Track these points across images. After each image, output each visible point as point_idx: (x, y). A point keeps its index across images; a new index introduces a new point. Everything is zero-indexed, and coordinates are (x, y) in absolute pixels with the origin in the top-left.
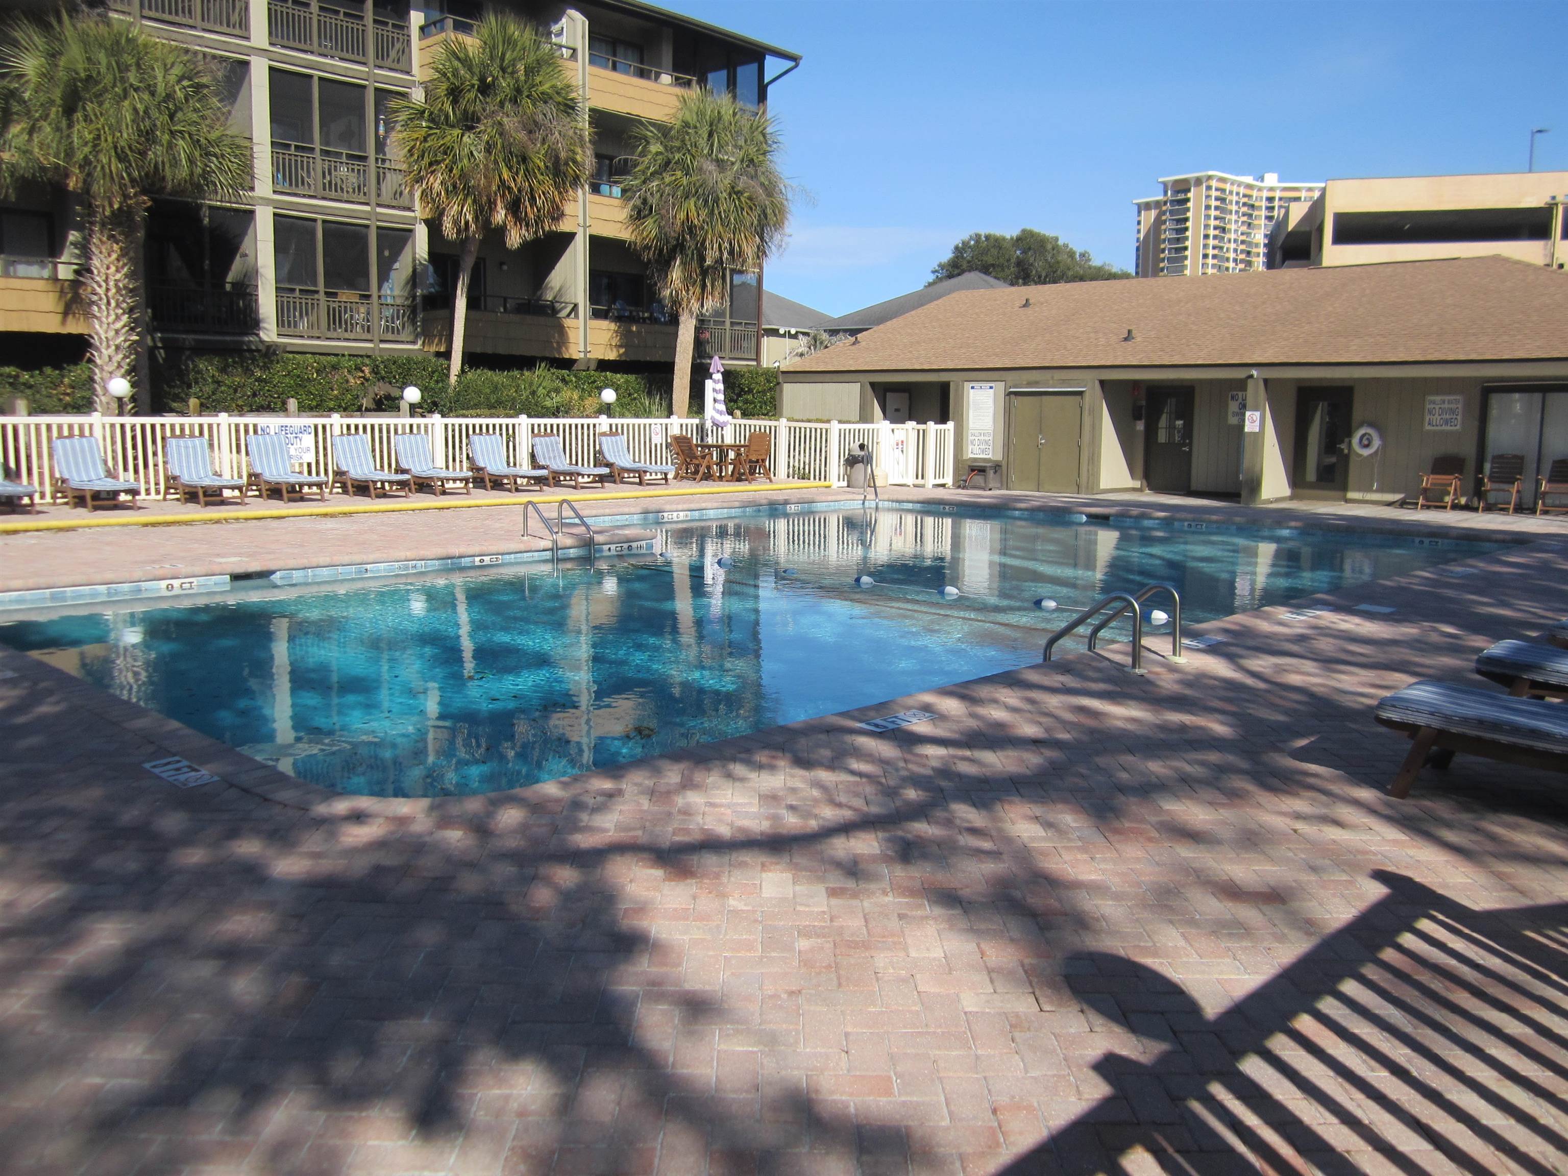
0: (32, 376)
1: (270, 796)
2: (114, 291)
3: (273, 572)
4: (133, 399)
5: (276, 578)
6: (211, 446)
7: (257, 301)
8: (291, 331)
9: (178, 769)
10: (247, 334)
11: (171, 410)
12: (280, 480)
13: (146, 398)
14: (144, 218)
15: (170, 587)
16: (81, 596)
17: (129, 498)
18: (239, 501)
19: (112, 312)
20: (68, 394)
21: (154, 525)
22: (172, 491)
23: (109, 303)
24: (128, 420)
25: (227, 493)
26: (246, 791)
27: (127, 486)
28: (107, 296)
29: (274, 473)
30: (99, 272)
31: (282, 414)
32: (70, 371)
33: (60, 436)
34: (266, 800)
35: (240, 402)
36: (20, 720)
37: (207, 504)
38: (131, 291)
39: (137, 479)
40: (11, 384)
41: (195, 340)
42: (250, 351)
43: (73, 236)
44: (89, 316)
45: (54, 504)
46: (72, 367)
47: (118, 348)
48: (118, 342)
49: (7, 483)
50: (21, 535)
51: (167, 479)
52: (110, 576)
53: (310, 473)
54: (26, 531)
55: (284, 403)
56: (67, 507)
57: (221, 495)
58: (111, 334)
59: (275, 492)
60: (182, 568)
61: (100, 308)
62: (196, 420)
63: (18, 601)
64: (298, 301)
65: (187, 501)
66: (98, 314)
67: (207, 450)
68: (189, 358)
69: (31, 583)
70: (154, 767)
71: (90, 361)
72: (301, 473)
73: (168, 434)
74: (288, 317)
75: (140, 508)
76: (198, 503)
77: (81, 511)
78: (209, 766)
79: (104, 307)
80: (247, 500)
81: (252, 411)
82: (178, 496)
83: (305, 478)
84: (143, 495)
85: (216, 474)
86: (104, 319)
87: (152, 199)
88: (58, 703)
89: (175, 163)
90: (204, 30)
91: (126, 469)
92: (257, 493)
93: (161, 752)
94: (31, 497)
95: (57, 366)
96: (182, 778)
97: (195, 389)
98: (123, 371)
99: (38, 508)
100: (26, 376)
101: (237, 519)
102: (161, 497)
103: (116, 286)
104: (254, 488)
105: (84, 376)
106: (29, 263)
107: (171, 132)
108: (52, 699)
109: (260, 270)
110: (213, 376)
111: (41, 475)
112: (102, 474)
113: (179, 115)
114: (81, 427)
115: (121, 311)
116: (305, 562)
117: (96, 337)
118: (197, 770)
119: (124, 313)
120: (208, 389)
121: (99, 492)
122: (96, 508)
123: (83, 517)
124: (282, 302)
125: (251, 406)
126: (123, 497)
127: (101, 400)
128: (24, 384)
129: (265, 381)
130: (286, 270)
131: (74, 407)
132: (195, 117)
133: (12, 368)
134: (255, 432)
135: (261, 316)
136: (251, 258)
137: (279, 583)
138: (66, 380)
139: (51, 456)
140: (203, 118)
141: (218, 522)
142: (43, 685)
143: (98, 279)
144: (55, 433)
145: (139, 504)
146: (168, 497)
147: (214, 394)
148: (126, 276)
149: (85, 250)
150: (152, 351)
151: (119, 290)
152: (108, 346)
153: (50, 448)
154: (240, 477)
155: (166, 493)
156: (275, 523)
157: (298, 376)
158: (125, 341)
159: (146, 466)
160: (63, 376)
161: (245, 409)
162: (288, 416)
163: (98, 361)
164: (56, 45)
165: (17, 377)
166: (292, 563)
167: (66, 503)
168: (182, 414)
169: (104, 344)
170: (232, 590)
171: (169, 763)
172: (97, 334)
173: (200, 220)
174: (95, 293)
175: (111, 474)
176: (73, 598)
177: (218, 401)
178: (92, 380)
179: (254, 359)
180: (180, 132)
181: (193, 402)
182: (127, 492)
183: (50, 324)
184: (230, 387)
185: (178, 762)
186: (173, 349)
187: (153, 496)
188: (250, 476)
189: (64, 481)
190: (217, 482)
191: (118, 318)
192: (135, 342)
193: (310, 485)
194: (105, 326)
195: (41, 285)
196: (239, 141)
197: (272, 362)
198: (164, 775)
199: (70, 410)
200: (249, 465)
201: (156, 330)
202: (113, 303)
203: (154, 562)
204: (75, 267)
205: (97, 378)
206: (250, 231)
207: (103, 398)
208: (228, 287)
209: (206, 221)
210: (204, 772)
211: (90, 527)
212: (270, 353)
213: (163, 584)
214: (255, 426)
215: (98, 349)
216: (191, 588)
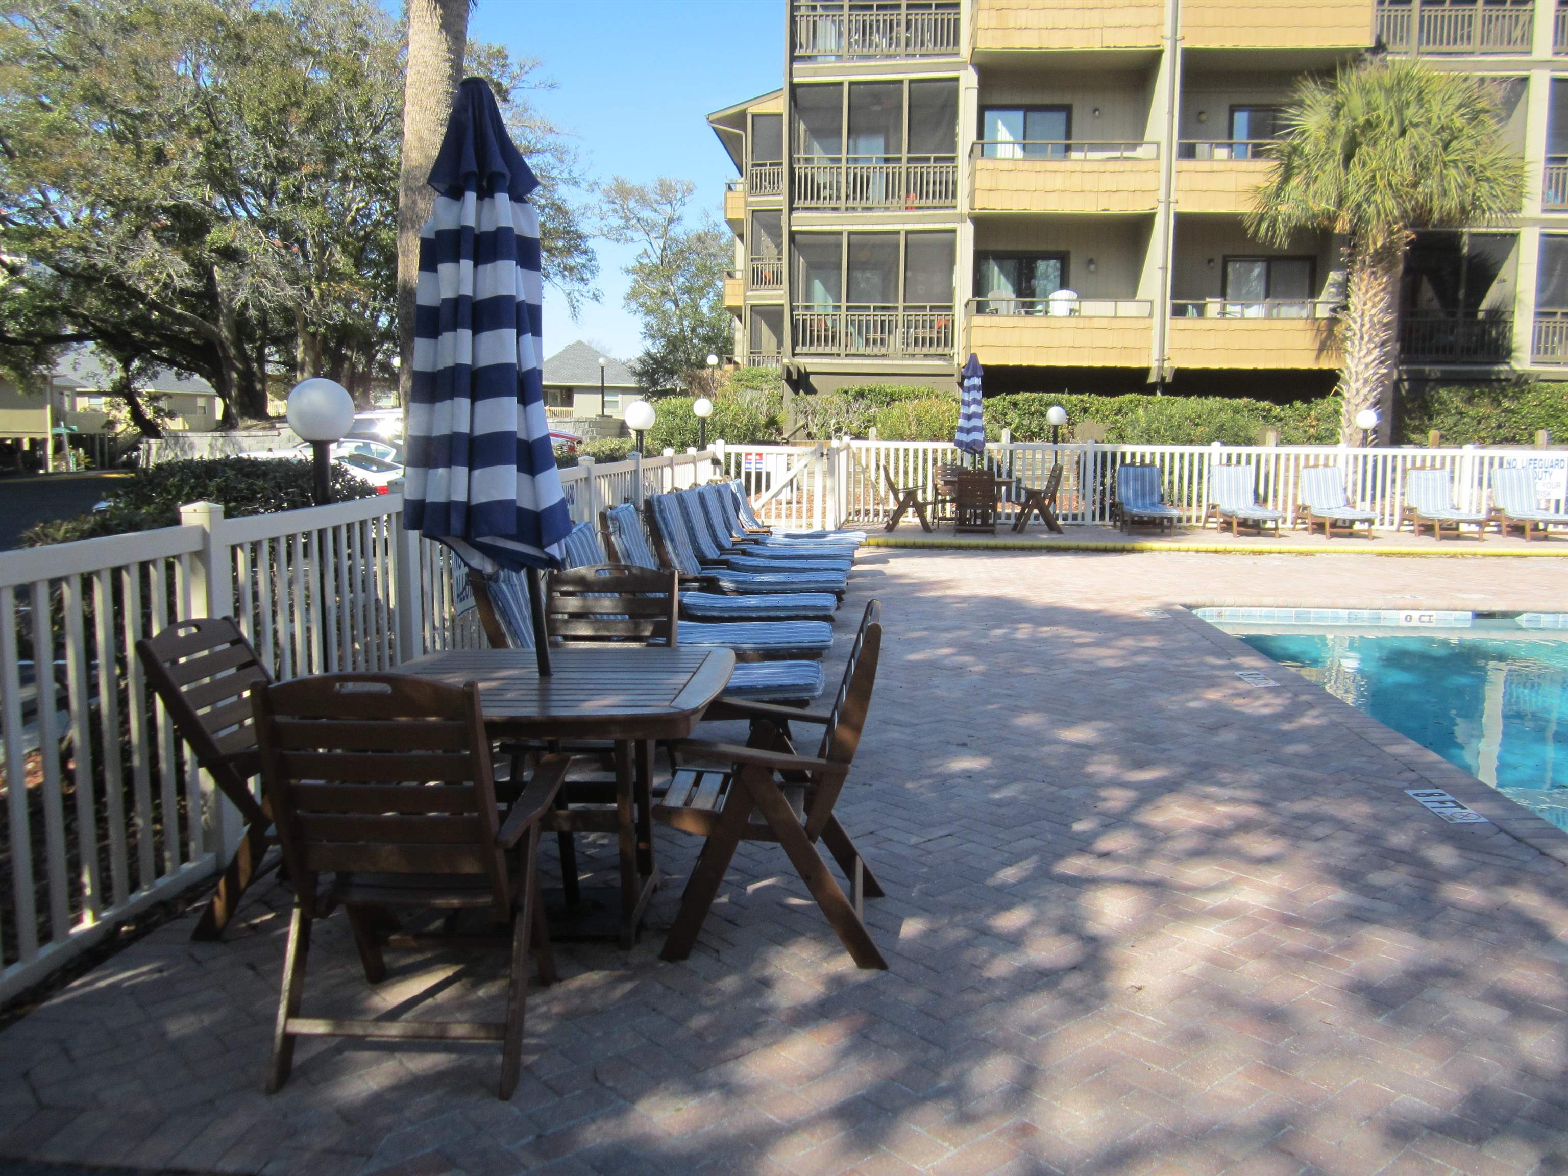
0: (1282, 410)
1: (1548, 851)
2: (1367, 326)
3: (1519, 614)
4: (1375, 431)
5: (1522, 620)
6: (1452, 479)
7: (1511, 328)
8: (1548, 357)
9: (1442, 802)
10: (1497, 363)
11: (1410, 442)
12: (1524, 517)
13: (1387, 430)
14: (1405, 253)
15: (1409, 618)
16: (1321, 618)
17: (1366, 526)
18: (1477, 536)
19: (1364, 347)
20: (1313, 426)
21: (1388, 555)
22: (1406, 522)
23: (1362, 338)
24: (1370, 451)
25: (1463, 528)
26: (1518, 839)
27: (1364, 516)
28: (1361, 330)
29: (1516, 510)
30: (1356, 309)
31: (1527, 446)
32: (1317, 405)
33: (1307, 466)
34: (1542, 854)
35: (1483, 434)
36: (1286, 727)
37: (1443, 537)
38: (1385, 325)
39: (1373, 509)
40: (1264, 417)
41: (1443, 372)
42: (1499, 380)
43: (1334, 276)
44: (1341, 351)
45: (1294, 529)
46: (1319, 401)
47: (1366, 381)
48: (1366, 375)
49: (1256, 507)
50: (1266, 555)
51: (1404, 509)
52: (1352, 602)
53: (1557, 510)
54: (1270, 553)
55: (1531, 435)
56: (1306, 533)
57: (1457, 529)
58: (1362, 367)
59: (1517, 529)
60: (1424, 601)
61: (1353, 343)
62: (1439, 452)
63: (1267, 617)
64: (1558, 325)
65: (1422, 533)
66: (1350, 349)
67: (1447, 483)
68: (1432, 389)
69: (1280, 601)
70: (1417, 795)
71: (1337, 394)
72: (1547, 509)
73: (1409, 465)
74: (1546, 342)
75: (1374, 538)
76: (1433, 536)
77: (1318, 537)
78: (1474, 805)
79: (1356, 342)
80: (1485, 536)
81: (1494, 443)
82: (1412, 528)
83: (1551, 515)
84: (1376, 526)
85: (1453, 507)
86: (1356, 354)
87: (1415, 233)
88: (1317, 717)
89: (1445, 193)
90: (1483, 54)
91: (1363, 499)
92: (1495, 529)
93: (1423, 782)
94: (1276, 521)
95: (1306, 400)
96: (1448, 812)
97: (1437, 421)
98: (1368, 403)
99: (1280, 532)
100: (1277, 410)
101: (1474, 555)
102: (1394, 527)
103: (1371, 321)
104: (1492, 523)
105: (1330, 409)
106: (1291, 305)
107: (1444, 163)
108: (1315, 712)
109: (1519, 296)
110: (1457, 408)
111: (1285, 502)
112: (1342, 502)
113: (1454, 144)
114: (1327, 458)
115: (1372, 345)
116: (1556, 606)
117: (1346, 372)
118: (1462, 808)
119: (1375, 347)
120: (1450, 421)
121: (1336, 520)
122: (1334, 535)
123: (1320, 542)
124: (1541, 328)
125: (1494, 438)
126: (1357, 526)
127: (1345, 431)
128: (1275, 417)
129: (1513, 412)
130: (1548, 293)
131: (1317, 439)
132: (1468, 144)
133: (1266, 403)
134: (1501, 465)
135: (1514, 346)
136: (1508, 286)
137: (1524, 625)
138: (1313, 413)
139: (1296, 484)
140: (1477, 144)
141: (1454, 556)
142: (1304, 698)
143: (1354, 315)
144: (1302, 462)
145: (1374, 534)
146: (1402, 528)
147: (1455, 425)
148: (1381, 311)
149: (1344, 288)
150: (1397, 384)
151: (1373, 325)
152: (1357, 380)
153: (1297, 477)
154: (1478, 512)
155: (1401, 524)
156: (1516, 562)
157: (1551, 406)
158: (1374, 374)
159: (1383, 496)
160: (1310, 409)
161: (1488, 441)
162: (1534, 449)
163: (1346, 394)
164: (1340, 98)
165: (1270, 410)
166: (1542, 606)
167: (1305, 529)
168: (1421, 445)
169: (1354, 378)
170: (1473, 628)
171: (1432, 794)
172: (1347, 368)
173: (1459, 249)
174: (1348, 328)
175: (1350, 504)
176: (1317, 619)
177: (1461, 434)
178: (1337, 412)
179: (1503, 390)
180: (1454, 161)
181: (1433, 433)
182: (1362, 521)
183: (1305, 361)
184: (1473, 418)
185: (1442, 795)
186: (1419, 382)
187: (1387, 526)
188: (1490, 510)
189: (1305, 508)
190: (1454, 516)
191: (1369, 352)
192: (1383, 375)
193: (1556, 523)
194: (1356, 361)
195: (1301, 324)
196: (1510, 162)
197: (1522, 392)
198: (1429, 805)
199: (1313, 441)
200: (1490, 497)
201: (1402, 363)
202: (1366, 338)
203: (1394, 591)
204: (1332, 306)
205: (1343, 411)
206: (1512, 255)
207: (1346, 430)
208: (1481, 315)
209: (1465, 250)
210: (1469, 810)
211: (1326, 552)
212: (1521, 383)
213: (1403, 614)
214: (1501, 459)
215: (1347, 383)
216: (1430, 621)
